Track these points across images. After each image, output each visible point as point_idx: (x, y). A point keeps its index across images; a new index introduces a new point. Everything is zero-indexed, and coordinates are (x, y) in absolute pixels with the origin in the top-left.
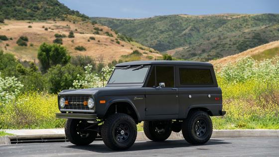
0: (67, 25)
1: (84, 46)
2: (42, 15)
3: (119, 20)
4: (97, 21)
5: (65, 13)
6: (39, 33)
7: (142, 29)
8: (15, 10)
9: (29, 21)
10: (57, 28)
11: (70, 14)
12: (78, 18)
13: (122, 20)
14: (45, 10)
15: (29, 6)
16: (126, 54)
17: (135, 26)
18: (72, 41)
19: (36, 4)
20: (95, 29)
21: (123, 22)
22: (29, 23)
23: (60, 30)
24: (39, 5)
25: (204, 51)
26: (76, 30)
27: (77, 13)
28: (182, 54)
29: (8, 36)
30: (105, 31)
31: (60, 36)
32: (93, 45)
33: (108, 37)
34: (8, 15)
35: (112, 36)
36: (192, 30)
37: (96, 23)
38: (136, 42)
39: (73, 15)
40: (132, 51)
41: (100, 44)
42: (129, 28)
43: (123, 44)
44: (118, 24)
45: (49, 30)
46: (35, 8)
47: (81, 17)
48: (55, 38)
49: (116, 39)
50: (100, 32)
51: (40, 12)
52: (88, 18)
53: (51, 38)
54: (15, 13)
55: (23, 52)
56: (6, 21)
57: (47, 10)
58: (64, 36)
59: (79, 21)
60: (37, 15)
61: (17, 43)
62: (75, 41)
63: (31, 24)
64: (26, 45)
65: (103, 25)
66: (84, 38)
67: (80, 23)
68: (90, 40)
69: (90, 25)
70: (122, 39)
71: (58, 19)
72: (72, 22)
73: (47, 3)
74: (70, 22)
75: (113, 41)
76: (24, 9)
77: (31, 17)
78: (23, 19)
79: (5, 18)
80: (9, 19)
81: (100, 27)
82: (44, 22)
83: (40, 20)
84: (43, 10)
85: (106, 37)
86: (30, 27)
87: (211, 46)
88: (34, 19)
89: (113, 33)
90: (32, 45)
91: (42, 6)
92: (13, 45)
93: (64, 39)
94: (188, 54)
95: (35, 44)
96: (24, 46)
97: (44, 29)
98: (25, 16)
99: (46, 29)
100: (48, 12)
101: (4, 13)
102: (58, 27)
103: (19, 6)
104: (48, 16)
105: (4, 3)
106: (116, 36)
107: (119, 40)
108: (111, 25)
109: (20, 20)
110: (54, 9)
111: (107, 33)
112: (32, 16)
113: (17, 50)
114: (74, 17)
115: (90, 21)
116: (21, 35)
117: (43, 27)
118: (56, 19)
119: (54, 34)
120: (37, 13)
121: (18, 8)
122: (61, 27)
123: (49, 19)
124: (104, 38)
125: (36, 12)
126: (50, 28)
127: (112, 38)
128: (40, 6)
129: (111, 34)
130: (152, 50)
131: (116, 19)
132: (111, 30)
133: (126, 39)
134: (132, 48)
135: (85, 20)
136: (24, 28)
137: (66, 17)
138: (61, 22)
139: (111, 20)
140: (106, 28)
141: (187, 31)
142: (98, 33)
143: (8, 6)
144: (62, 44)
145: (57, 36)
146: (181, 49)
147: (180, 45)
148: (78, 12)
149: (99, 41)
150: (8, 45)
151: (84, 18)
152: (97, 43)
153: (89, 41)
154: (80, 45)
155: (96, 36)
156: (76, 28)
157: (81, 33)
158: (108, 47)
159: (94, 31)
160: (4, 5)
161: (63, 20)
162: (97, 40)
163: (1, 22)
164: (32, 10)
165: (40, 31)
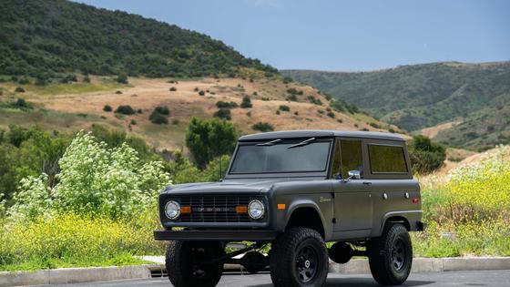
0: (239, 86)
1: (271, 123)
2: (194, 68)
3: (332, 74)
4: (293, 77)
5: (235, 63)
6: (189, 100)
7: (375, 91)
8: (147, 60)
9: (170, 79)
10: (222, 92)
11: (245, 66)
12: (258, 72)
13: (338, 74)
14: (200, 61)
15: (170, 53)
17: (364, 84)
18: (249, 114)
19: (183, 49)
20: (289, 91)
21: (339, 77)
22: (172, 82)
23: (227, 95)
24: (188, 50)
25: (491, 129)
26: (255, 94)
27: (255, 64)
28: (451, 136)
29: (134, 106)
30: (307, 94)
31: (227, 105)
32: (285, 121)
33: (312, 105)
34: (132, 69)
35: (321, 104)
36: (468, 90)
37: (291, 81)
38: (364, 113)
39: (249, 67)
41: (298, 119)
42: (351, 89)
43: (339, 118)
44: (331, 81)
45: (207, 95)
46: (181, 56)
47: (264, 70)
48: (216, 110)
49: (328, 110)
50: (298, 97)
51: (189, 63)
52: (275, 71)
53: (210, 108)
54: (146, 66)
55: (161, 134)
56: (131, 80)
57: (203, 59)
58: (234, 105)
59: (260, 78)
60: (185, 68)
61: (150, 119)
62: (252, 113)
63: (174, 85)
64: (166, 122)
65: (303, 84)
66: (269, 108)
67: (262, 80)
68: (281, 112)
69: (282, 87)
70: (339, 108)
71: (222, 75)
72: (248, 79)
73: (203, 46)
74: (244, 79)
75: (321, 112)
76: (162, 58)
77: (174, 73)
78: (159, 76)
79: (130, 75)
80: (136, 76)
81: (299, 88)
82: (196, 80)
83: (190, 77)
84: (195, 58)
85: (308, 105)
86: (173, 89)
87: (504, 120)
88: (180, 76)
89: (322, 98)
90: (176, 122)
91: (193, 52)
92: (144, 122)
93: (233, 111)
94: (461, 134)
95: (182, 120)
96: (163, 125)
97: (197, 93)
98: (164, 71)
99: (202, 94)
100: (205, 62)
101: (127, 66)
102: (222, 90)
103: (154, 52)
104: (204, 70)
105: (128, 49)
106: (326, 103)
107: (333, 111)
108: (319, 84)
109: (155, 77)
110: (216, 56)
111: (312, 99)
112: (176, 70)
113: (149, 131)
114: (252, 70)
115: (281, 77)
116: (157, 104)
117: (197, 90)
118: (218, 75)
119: (216, 102)
120: (185, 65)
121: (152, 56)
122: (228, 89)
123: (207, 75)
124: (306, 109)
125: (184, 62)
126: (208, 91)
127: (319, 107)
128: (189, 52)
129: (319, 101)
130: (394, 127)
131: (327, 74)
132: (319, 93)
133: (345, 109)
134: (356, 125)
135: (272, 76)
136: (163, 92)
137: (236, 71)
138: (227, 79)
139: (319, 75)
140: (308, 90)
141: (459, 93)
142: (294, 99)
143: (133, 54)
144: (229, 119)
145: (220, 105)
146: (448, 126)
147: (447, 119)
148: (257, 61)
149: (296, 113)
150: (134, 123)
151: (270, 72)
152: (294, 117)
153: (278, 113)
154: (263, 120)
155: (292, 104)
156: (256, 90)
157: (264, 99)
158: (313, 124)
159: (288, 95)
160: (127, 52)
161: (232, 76)
162: (292, 111)
163: (122, 81)
164: (176, 59)
165: (191, 96)
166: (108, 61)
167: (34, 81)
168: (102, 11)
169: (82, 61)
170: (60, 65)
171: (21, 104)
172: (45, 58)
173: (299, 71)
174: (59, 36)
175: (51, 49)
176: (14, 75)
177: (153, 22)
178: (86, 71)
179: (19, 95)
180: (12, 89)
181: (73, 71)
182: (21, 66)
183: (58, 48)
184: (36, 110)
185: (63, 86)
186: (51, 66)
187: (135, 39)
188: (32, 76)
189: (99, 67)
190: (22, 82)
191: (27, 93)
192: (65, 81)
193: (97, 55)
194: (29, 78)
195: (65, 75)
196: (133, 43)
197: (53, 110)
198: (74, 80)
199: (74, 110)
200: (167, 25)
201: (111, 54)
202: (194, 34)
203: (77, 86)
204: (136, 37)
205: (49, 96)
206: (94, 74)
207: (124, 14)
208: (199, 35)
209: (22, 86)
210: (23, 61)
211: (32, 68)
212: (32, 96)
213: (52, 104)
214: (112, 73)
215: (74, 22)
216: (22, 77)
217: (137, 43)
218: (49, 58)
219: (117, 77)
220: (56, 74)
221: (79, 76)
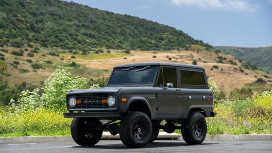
0: (191, 55)
2: (166, 45)
3: (244, 48)
4: (221, 50)
5: (189, 42)
7: (268, 57)
8: (141, 41)
9: (153, 51)
10: (181, 58)
11: (194, 44)
12: (201, 47)
13: (247, 48)
14: (169, 41)
15: (153, 37)
16: (250, 82)
17: (262, 54)
19: (161, 35)
20: (219, 58)
21: (248, 50)
22: (154, 53)
23: (184, 60)
24: (163, 35)
26: (200, 59)
27: (200, 43)
30: (228, 59)
32: (216, 74)
33: (232, 65)
34: (133, 46)
37: (220, 52)
38: (261, 70)
39: (197, 45)
40: (256, 79)
41: (223, 73)
42: (254, 57)
43: (246, 72)
44: (243, 52)
45: (173, 60)
46: (159, 38)
47: (205, 46)
49: (240, 68)
50: (223, 61)
51: (164, 42)
52: (211, 47)
54: (140, 44)
56: (132, 52)
57: (172, 40)
59: (202, 50)
60: (162, 45)
63: (155, 55)
65: (226, 53)
66: (207, 67)
67: (204, 52)
68: (214, 69)
69: (215, 55)
70: (246, 67)
71: (182, 49)
72: (196, 51)
73: (172, 33)
74: (194, 51)
75: (236, 69)
76: (149, 40)
77: (156, 48)
78: (148, 50)
79: (132, 49)
80: (135, 50)
81: (224, 56)
82: (167, 52)
83: (164, 50)
84: (167, 40)
85: (229, 65)
86: (154, 57)
88: (159, 50)
89: (237, 61)
91: (166, 37)
97: (167, 59)
98: (150, 47)
99: (170, 59)
100: (173, 42)
101: (130, 44)
102: (181, 57)
103: (144, 37)
104: (172, 46)
105: (131, 35)
106: (239, 64)
107: (243, 69)
108: (236, 54)
109: (145, 50)
110: (178, 39)
111: (231, 62)
112: (157, 46)
114: (198, 46)
115: (214, 50)
117: (167, 57)
118: (180, 49)
120: (161, 43)
121: (143, 39)
122: (184, 57)
123: (173, 49)
124: (227, 67)
125: (161, 42)
126: (174, 58)
127: (235, 66)
128: (164, 36)
129: (235, 63)
131: (241, 48)
132: (235, 59)
133: (250, 68)
134: (256, 77)
135: (209, 49)
136: (149, 58)
137: (190, 47)
138: (184, 51)
139: (236, 49)
140: (229, 57)
142: (221, 62)
143: (134, 38)
148: (201, 41)
149: (222, 70)
151: (208, 47)
152: (221, 72)
153: (212, 69)
155: (220, 64)
156: (200, 57)
157: (204, 62)
158: (232, 75)
159: (218, 60)
160: (130, 36)
161: (187, 49)
162: (220, 68)
163: (128, 52)
164: (157, 40)
165: (164, 60)
166: (121, 42)
167: (81, 52)
168: (117, 15)
169: (107, 42)
170: (94, 44)
171: (74, 64)
172: (87, 40)
173: (225, 47)
174: (95, 29)
175: (90, 36)
176: (70, 49)
177: (144, 20)
178: (108, 47)
179: (73, 60)
180: (69, 57)
181: (102, 47)
182: (74, 44)
183: (93, 35)
184: (82, 68)
185: (96, 55)
186: (90, 44)
187: (134, 30)
188: (80, 49)
189: (115, 45)
190: (74, 53)
191: (77, 59)
192: (97, 53)
193: (114, 39)
194: (78, 51)
195: (97, 49)
196: (133, 32)
197: (90, 68)
198: (102, 52)
199: (101, 68)
200: (152, 22)
201: (122, 38)
202: (167, 27)
203: (103, 55)
204: (135, 28)
205: (89, 60)
206: (113, 48)
207: (129, 17)
208: (170, 28)
209: (74, 55)
210: (75, 42)
211: (80, 45)
212: (80, 60)
213: (90, 65)
214: (122, 48)
215: (102, 21)
216: (74, 50)
217: (136, 32)
218: (88, 40)
219: (125, 50)
220: (93, 49)
221: (105, 50)
